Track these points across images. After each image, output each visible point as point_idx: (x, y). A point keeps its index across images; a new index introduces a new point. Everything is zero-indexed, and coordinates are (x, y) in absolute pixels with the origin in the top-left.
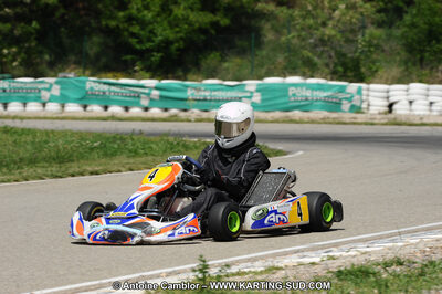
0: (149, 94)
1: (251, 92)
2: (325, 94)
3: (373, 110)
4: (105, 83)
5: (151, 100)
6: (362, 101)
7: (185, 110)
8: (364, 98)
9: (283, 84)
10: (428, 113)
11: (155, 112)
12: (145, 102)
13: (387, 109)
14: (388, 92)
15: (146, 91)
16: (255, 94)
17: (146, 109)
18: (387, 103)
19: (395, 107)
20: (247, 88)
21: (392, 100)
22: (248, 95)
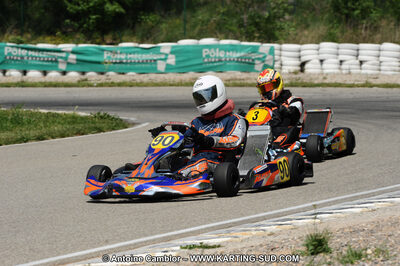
0: (66, 59)
1: (166, 55)
2: (238, 55)
3: (285, 70)
4: (22, 48)
5: (68, 64)
6: (275, 61)
7: (102, 73)
8: (277, 57)
9: (198, 46)
10: (337, 71)
11: (73, 76)
12: (63, 67)
13: (299, 68)
14: (299, 51)
15: (64, 55)
16: (170, 56)
17: (64, 73)
18: (299, 63)
19: (307, 66)
20: (162, 51)
21: (304, 59)
22: (163, 57)
